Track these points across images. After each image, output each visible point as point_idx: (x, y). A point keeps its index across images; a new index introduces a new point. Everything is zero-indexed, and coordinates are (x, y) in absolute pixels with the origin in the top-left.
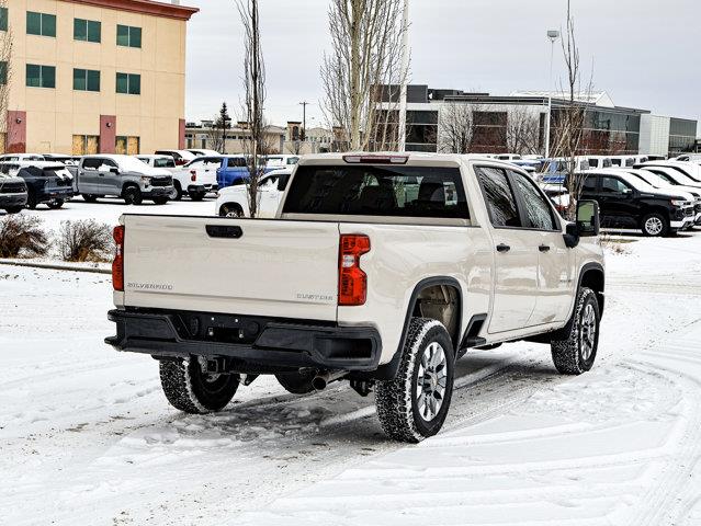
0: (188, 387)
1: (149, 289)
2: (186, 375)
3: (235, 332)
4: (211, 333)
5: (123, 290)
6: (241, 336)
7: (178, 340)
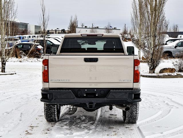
0: (56, 114)
1: (60, 82)
2: (56, 110)
3: (95, 94)
4: (85, 95)
5: (48, 82)
6: (97, 95)
7: (76, 99)
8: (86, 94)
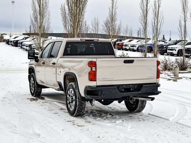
3: (130, 89)
4: (123, 90)
5: (96, 81)
6: (132, 90)
7: (119, 93)
8: (125, 89)
